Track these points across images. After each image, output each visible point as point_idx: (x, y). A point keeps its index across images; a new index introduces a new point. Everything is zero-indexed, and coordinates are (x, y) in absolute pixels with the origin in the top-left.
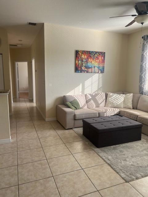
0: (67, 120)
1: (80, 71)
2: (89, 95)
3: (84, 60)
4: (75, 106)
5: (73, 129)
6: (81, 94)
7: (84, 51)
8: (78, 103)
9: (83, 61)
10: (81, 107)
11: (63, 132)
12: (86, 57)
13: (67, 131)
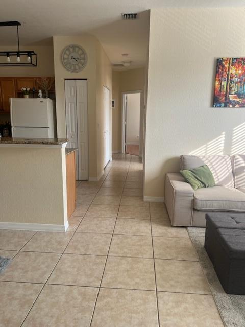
0: (176, 208)
1: (223, 105)
2: (241, 159)
3: (235, 79)
4: (203, 180)
5: (188, 228)
6: (221, 154)
7: (235, 59)
8: (210, 175)
9: (231, 81)
10: (216, 183)
11: (164, 231)
12: (240, 72)
13: (173, 231)
